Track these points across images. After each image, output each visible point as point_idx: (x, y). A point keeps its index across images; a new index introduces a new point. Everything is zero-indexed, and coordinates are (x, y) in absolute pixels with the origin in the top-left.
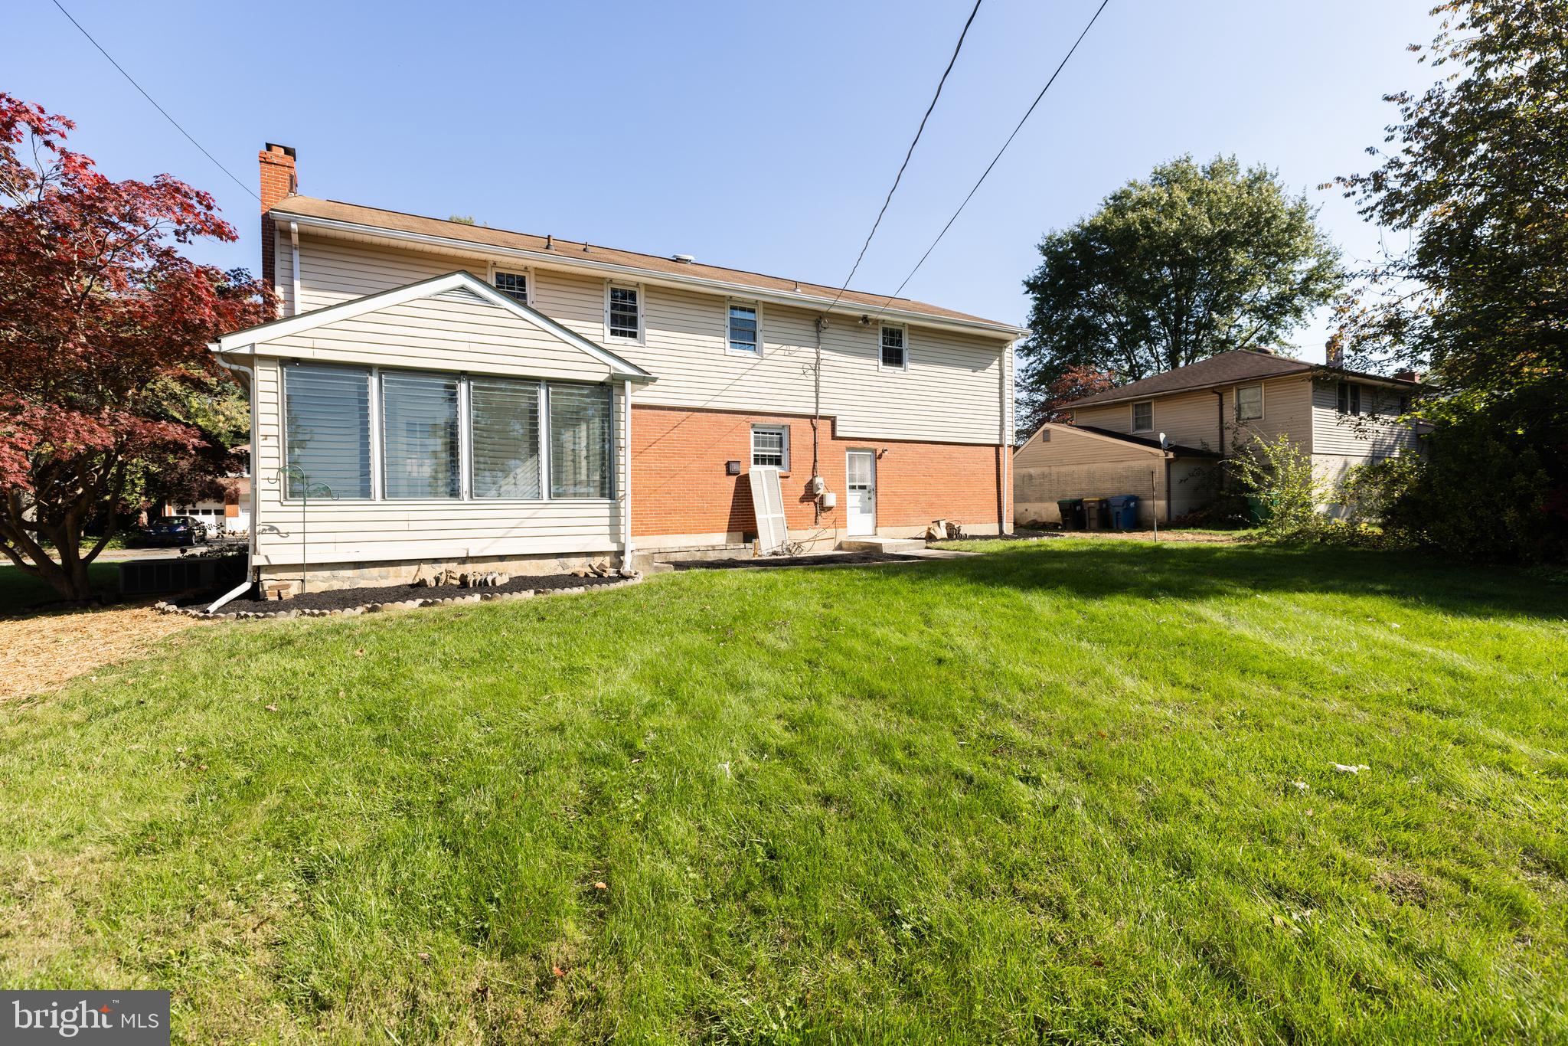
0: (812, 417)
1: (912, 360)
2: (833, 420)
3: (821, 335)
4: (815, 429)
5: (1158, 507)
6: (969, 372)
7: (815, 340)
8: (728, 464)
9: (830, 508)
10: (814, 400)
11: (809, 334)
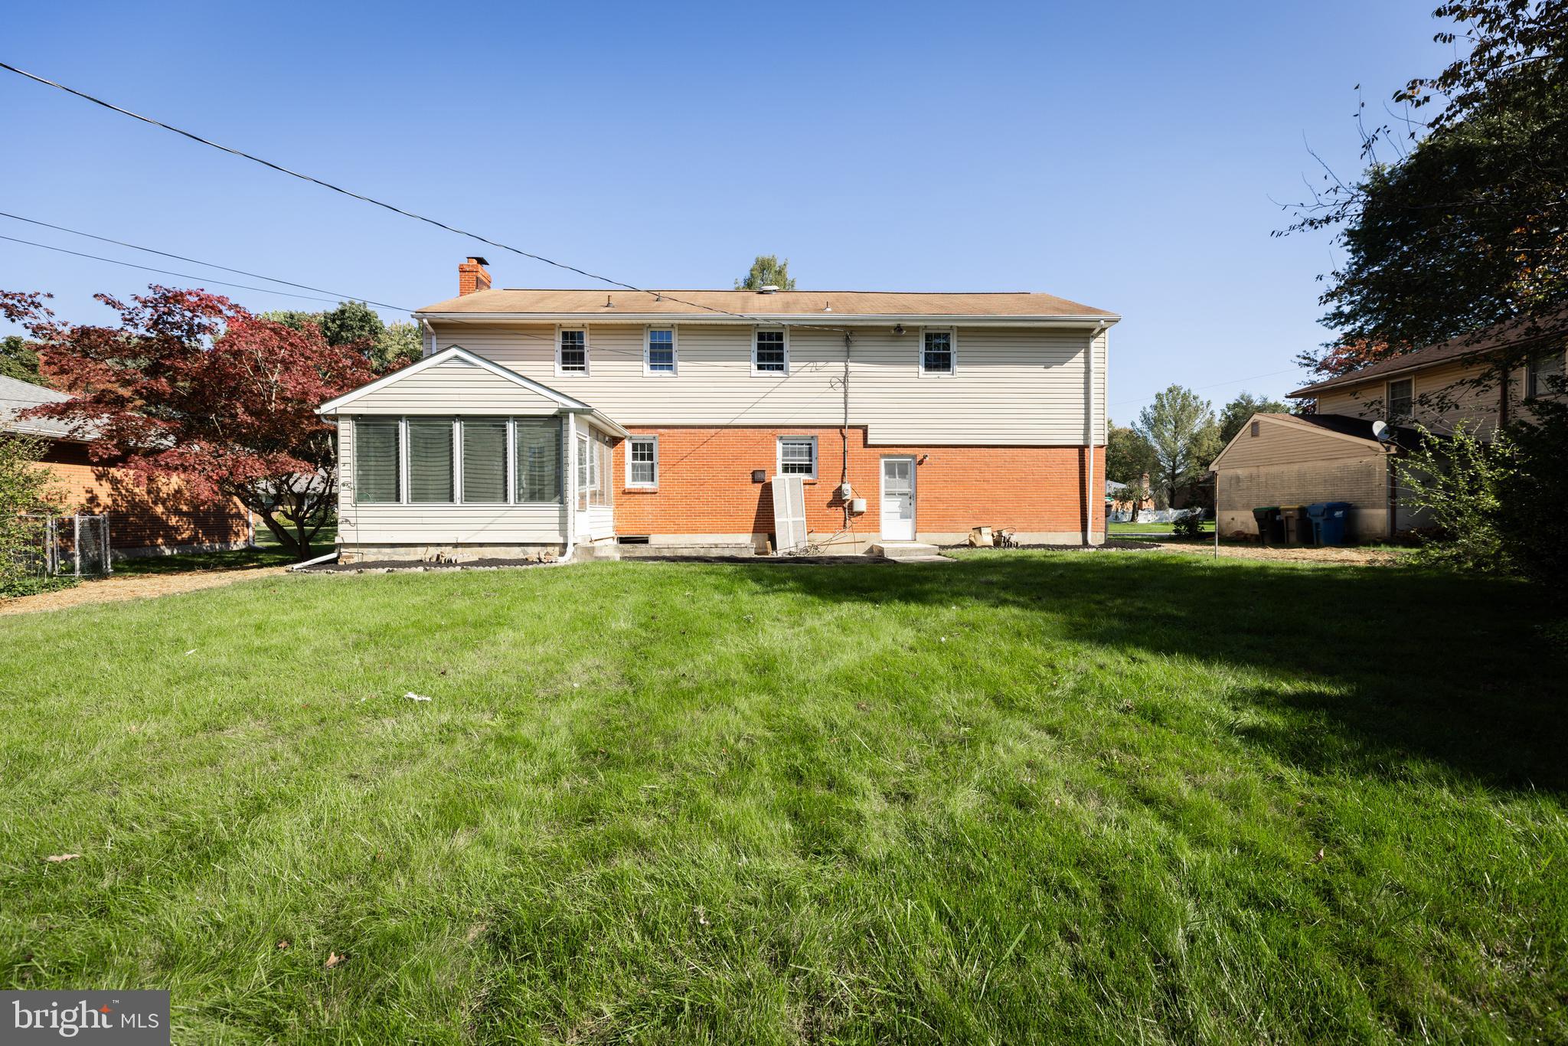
0: (841, 428)
1: (959, 363)
2: (865, 429)
3: (851, 349)
4: (844, 438)
5: (1377, 517)
6: (1040, 369)
7: (845, 354)
8: (753, 473)
9: (860, 513)
10: (843, 411)
11: (839, 349)
